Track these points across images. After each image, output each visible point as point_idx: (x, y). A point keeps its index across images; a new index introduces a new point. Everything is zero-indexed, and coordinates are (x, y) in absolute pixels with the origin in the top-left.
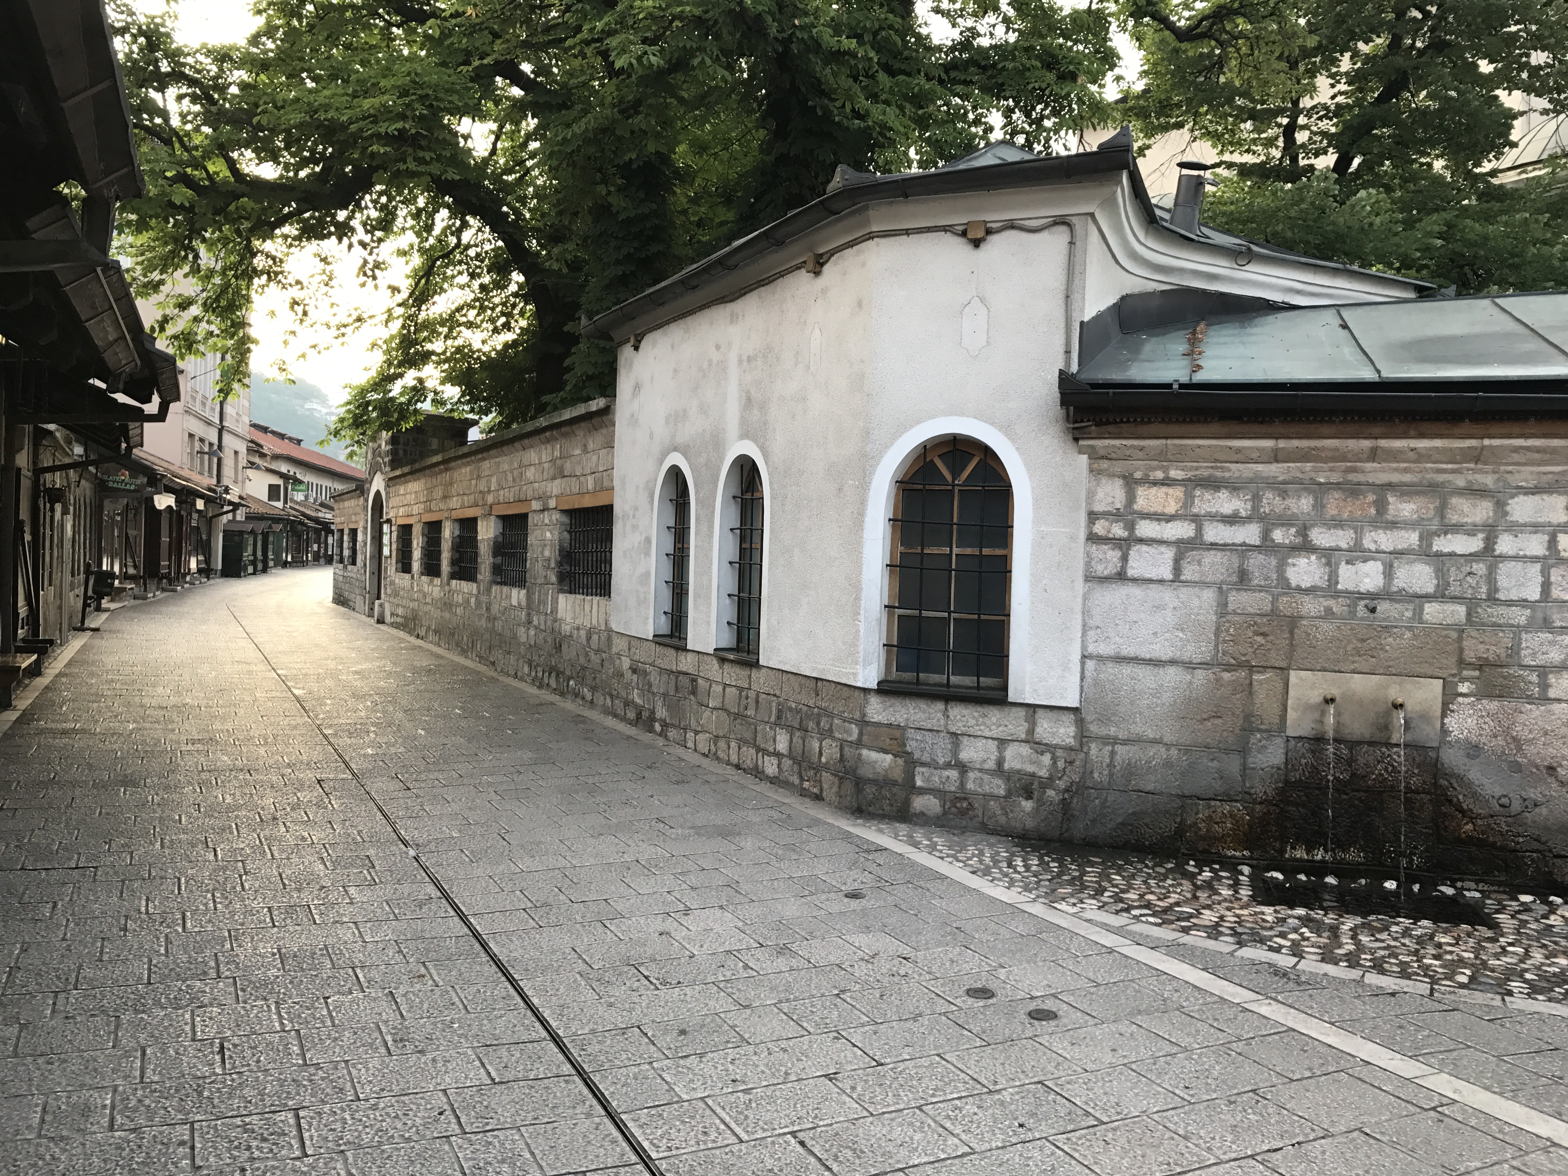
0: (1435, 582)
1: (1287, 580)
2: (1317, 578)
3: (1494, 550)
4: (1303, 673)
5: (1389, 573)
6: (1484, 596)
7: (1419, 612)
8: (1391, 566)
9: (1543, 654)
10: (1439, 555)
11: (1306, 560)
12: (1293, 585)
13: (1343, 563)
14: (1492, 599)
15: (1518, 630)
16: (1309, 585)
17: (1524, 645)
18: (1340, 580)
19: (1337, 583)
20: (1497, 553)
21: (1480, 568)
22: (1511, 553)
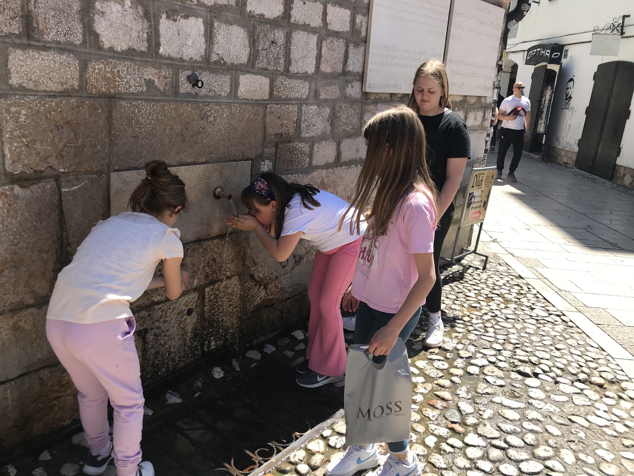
0: (248, 50)
1: (97, 36)
2: (134, 34)
3: (290, 17)
4: (126, 174)
5: (209, 36)
6: (281, 68)
7: (235, 85)
8: (212, 25)
9: (313, 126)
10: (251, 16)
11: (119, 7)
12: (107, 45)
13: (164, 16)
14: (286, 72)
15: (301, 102)
16: (125, 47)
17: (303, 119)
18: (162, 40)
19: (158, 45)
20: (292, 20)
21: (279, 35)
22: (301, 22)
